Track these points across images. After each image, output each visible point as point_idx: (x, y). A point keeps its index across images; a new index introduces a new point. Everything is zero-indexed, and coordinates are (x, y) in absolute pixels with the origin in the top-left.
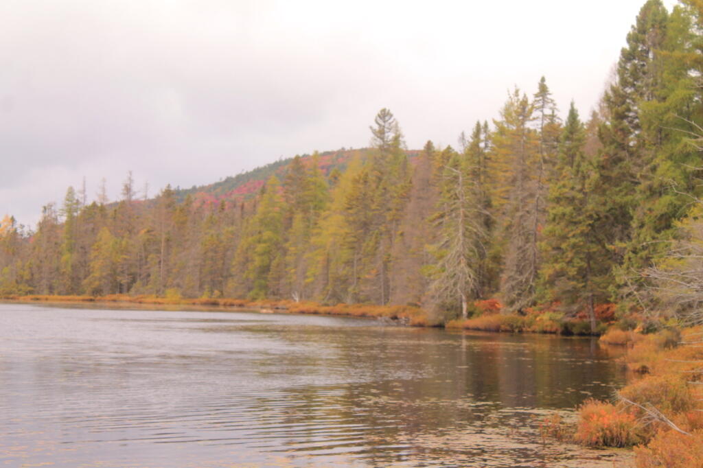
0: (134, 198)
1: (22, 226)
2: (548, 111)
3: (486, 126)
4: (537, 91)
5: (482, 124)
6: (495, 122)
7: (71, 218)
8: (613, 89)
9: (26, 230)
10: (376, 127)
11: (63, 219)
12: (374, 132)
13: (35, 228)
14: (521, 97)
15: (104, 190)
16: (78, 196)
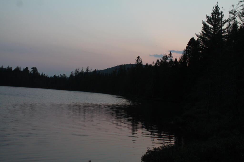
0: (89, 72)
1: (67, 76)
2: (171, 58)
3: (159, 60)
4: (169, 54)
5: (158, 60)
6: (161, 60)
7: (76, 75)
8: (184, 54)
9: (67, 77)
10: (137, 60)
11: (74, 75)
12: (136, 61)
13: (69, 77)
14: (166, 55)
15: (83, 70)
16: (78, 70)
